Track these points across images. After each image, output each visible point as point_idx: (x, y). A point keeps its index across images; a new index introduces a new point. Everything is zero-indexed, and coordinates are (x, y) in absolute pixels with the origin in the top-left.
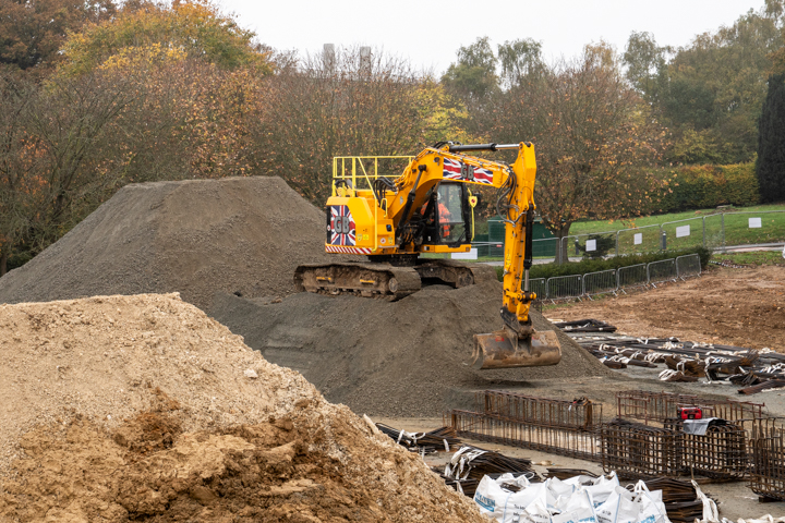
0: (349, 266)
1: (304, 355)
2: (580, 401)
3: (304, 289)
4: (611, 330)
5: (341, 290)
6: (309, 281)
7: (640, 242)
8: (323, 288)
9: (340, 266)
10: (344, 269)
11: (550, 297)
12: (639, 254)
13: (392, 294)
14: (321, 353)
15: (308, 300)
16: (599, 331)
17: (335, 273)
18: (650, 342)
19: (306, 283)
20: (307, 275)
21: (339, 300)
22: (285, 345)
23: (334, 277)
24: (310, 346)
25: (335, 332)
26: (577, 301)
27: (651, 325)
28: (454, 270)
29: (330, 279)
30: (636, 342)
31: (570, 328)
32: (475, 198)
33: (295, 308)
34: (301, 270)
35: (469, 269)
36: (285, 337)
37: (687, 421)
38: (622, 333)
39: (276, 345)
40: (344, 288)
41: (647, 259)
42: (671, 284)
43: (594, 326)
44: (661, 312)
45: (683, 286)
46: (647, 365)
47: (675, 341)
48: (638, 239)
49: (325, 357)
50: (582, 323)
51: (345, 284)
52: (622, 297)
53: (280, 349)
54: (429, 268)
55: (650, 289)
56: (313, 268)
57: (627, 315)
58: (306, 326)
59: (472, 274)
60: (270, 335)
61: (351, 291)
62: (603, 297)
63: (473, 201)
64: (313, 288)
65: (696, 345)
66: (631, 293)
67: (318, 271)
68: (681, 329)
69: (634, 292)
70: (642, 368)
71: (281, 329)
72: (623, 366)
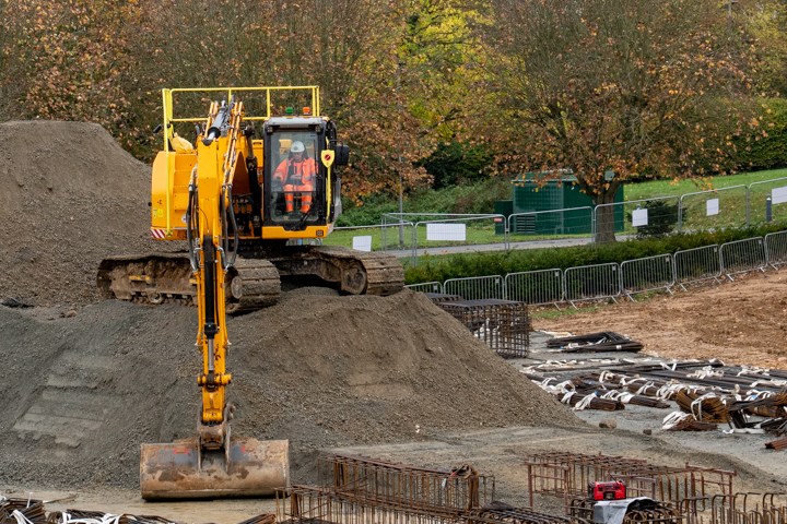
0: (175, 259)
1: (98, 400)
2: (461, 472)
3: (113, 295)
4: (634, 348)
5: (164, 295)
6: (120, 282)
7: (716, 212)
8: (139, 294)
9: (163, 260)
10: (166, 264)
11: (570, 296)
12: (711, 230)
13: (237, 301)
14: (123, 394)
15: (115, 311)
16: (616, 350)
17: (155, 269)
18: (680, 367)
19: (115, 287)
20: (116, 273)
21: (159, 312)
22: (73, 384)
23: (155, 277)
24: (107, 384)
25: (147, 363)
26: (611, 302)
27: (698, 340)
28: (338, 264)
29: (147, 279)
30: (659, 368)
31: (576, 345)
32: (332, 153)
33: (92, 325)
34: (108, 265)
35: (360, 262)
36: (73, 372)
37: (600, 503)
38: (651, 353)
39: (59, 383)
40: (170, 293)
41: (722, 238)
42: (756, 275)
43: (609, 342)
44: (721, 319)
45: (774, 278)
46: (655, 404)
47: (717, 366)
48: (712, 207)
49: (129, 402)
50: (594, 338)
51: (170, 287)
52: (680, 295)
53: (65, 389)
54: (302, 260)
55: (724, 282)
56: (125, 263)
57: (670, 325)
58: (104, 353)
59: (365, 270)
60: (53, 368)
61: (179, 297)
62: (652, 296)
63: (328, 157)
64: (126, 293)
65: (744, 371)
66: (695, 290)
67: (131, 267)
68: (740, 345)
69: (700, 288)
70: (647, 409)
71: (69, 358)
72: (619, 406)
